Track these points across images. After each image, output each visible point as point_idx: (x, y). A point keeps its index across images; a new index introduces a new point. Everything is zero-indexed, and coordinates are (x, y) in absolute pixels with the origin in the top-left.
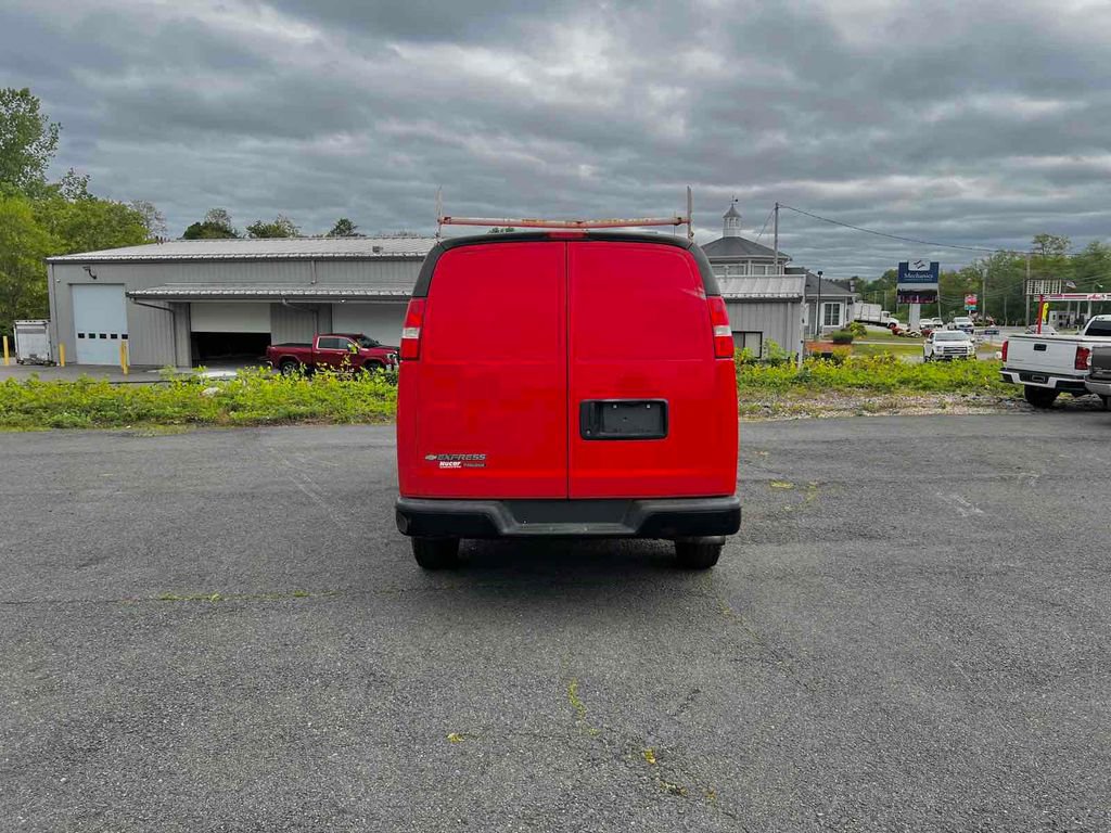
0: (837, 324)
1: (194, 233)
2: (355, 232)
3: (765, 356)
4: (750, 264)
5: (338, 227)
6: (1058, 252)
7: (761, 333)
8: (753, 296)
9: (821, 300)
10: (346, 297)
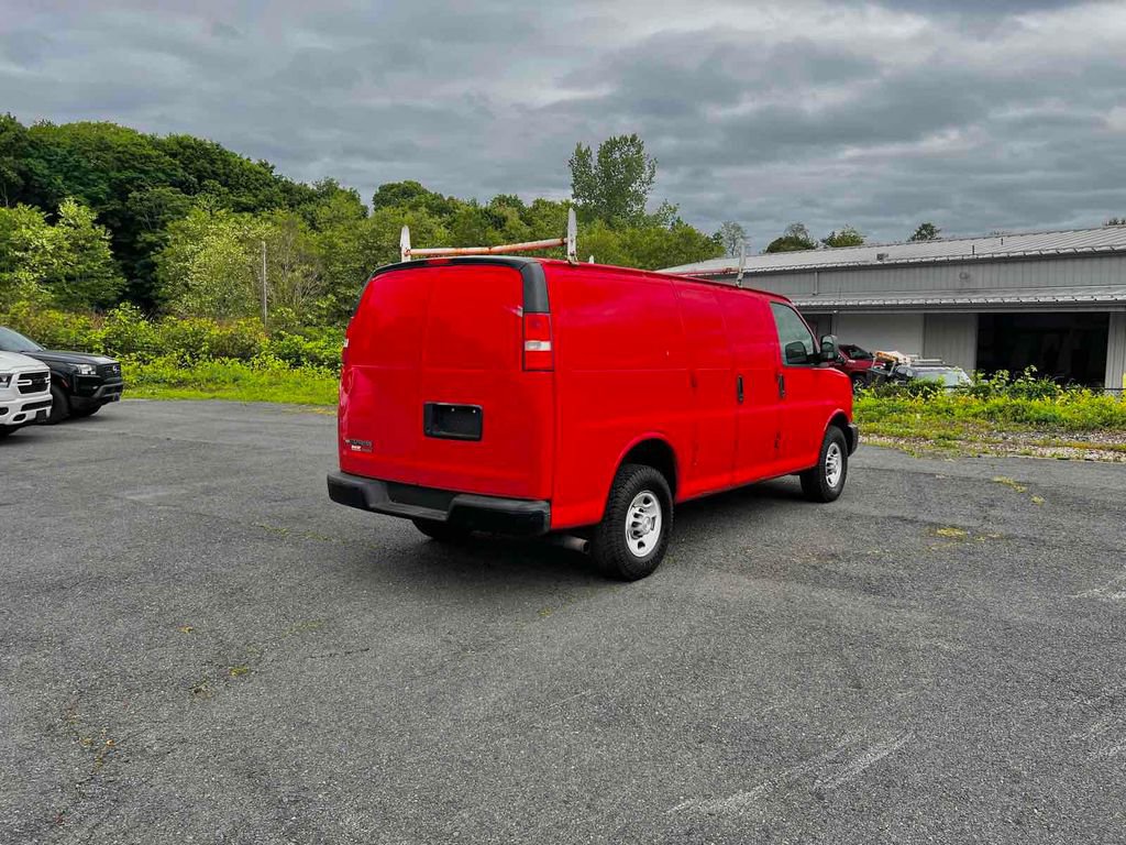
1: (776, 248)
2: (938, 235)
5: (919, 233)
10: (838, 308)
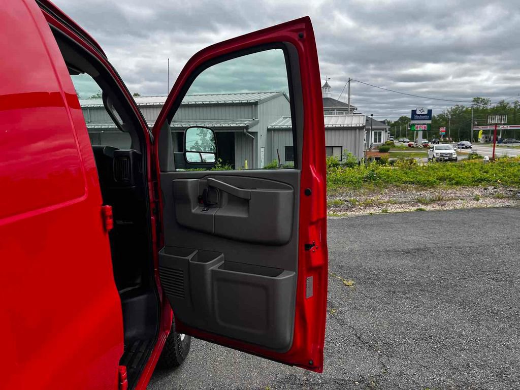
0: (380, 142)
3: (344, 161)
4: (335, 111)
6: (485, 106)
7: (342, 147)
8: (337, 126)
9: (373, 130)
10: (104, 129)
